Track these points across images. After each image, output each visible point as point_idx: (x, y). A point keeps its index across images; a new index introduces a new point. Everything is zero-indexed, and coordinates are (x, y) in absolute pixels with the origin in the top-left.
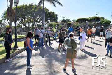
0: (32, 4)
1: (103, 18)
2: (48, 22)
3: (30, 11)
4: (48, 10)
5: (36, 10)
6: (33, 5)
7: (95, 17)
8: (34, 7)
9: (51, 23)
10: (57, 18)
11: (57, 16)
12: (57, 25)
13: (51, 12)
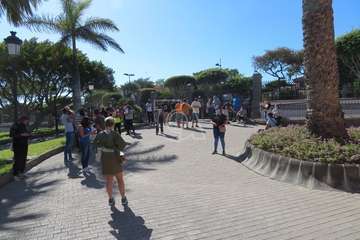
0: (34, 39)
1: (235, 72)
2: (90, 92)
3: (32, 61)
4: (83, 56)
5: (49, 59)
6: (38, 42)
7: (213, 72)
8: (44, 50)
9: (96, 92)
10: (112, 78)
11: (110, 72)
12: (113, 96)
13: (94, 63)
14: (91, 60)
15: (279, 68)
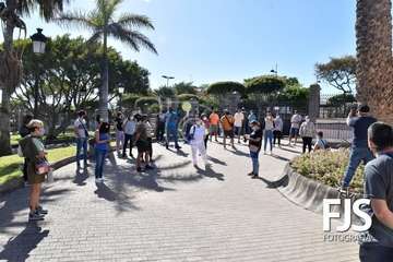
0: (67, 35)
1: (294, 81)
2: (118, 94)
3: (61, 59)
4: (117, 54)
5: (80, 56)
6: (71, 38)
7: (267, 79)
8: (76, 47)
10: (147, 81)
11: (146, 73)
12: (148, 101)
13: (128, 63)
14: (124, 59)
15: (345, 80)
